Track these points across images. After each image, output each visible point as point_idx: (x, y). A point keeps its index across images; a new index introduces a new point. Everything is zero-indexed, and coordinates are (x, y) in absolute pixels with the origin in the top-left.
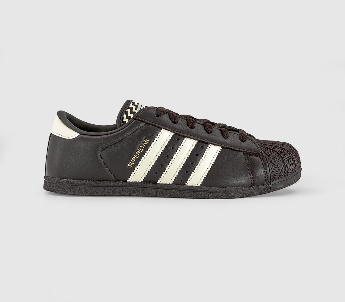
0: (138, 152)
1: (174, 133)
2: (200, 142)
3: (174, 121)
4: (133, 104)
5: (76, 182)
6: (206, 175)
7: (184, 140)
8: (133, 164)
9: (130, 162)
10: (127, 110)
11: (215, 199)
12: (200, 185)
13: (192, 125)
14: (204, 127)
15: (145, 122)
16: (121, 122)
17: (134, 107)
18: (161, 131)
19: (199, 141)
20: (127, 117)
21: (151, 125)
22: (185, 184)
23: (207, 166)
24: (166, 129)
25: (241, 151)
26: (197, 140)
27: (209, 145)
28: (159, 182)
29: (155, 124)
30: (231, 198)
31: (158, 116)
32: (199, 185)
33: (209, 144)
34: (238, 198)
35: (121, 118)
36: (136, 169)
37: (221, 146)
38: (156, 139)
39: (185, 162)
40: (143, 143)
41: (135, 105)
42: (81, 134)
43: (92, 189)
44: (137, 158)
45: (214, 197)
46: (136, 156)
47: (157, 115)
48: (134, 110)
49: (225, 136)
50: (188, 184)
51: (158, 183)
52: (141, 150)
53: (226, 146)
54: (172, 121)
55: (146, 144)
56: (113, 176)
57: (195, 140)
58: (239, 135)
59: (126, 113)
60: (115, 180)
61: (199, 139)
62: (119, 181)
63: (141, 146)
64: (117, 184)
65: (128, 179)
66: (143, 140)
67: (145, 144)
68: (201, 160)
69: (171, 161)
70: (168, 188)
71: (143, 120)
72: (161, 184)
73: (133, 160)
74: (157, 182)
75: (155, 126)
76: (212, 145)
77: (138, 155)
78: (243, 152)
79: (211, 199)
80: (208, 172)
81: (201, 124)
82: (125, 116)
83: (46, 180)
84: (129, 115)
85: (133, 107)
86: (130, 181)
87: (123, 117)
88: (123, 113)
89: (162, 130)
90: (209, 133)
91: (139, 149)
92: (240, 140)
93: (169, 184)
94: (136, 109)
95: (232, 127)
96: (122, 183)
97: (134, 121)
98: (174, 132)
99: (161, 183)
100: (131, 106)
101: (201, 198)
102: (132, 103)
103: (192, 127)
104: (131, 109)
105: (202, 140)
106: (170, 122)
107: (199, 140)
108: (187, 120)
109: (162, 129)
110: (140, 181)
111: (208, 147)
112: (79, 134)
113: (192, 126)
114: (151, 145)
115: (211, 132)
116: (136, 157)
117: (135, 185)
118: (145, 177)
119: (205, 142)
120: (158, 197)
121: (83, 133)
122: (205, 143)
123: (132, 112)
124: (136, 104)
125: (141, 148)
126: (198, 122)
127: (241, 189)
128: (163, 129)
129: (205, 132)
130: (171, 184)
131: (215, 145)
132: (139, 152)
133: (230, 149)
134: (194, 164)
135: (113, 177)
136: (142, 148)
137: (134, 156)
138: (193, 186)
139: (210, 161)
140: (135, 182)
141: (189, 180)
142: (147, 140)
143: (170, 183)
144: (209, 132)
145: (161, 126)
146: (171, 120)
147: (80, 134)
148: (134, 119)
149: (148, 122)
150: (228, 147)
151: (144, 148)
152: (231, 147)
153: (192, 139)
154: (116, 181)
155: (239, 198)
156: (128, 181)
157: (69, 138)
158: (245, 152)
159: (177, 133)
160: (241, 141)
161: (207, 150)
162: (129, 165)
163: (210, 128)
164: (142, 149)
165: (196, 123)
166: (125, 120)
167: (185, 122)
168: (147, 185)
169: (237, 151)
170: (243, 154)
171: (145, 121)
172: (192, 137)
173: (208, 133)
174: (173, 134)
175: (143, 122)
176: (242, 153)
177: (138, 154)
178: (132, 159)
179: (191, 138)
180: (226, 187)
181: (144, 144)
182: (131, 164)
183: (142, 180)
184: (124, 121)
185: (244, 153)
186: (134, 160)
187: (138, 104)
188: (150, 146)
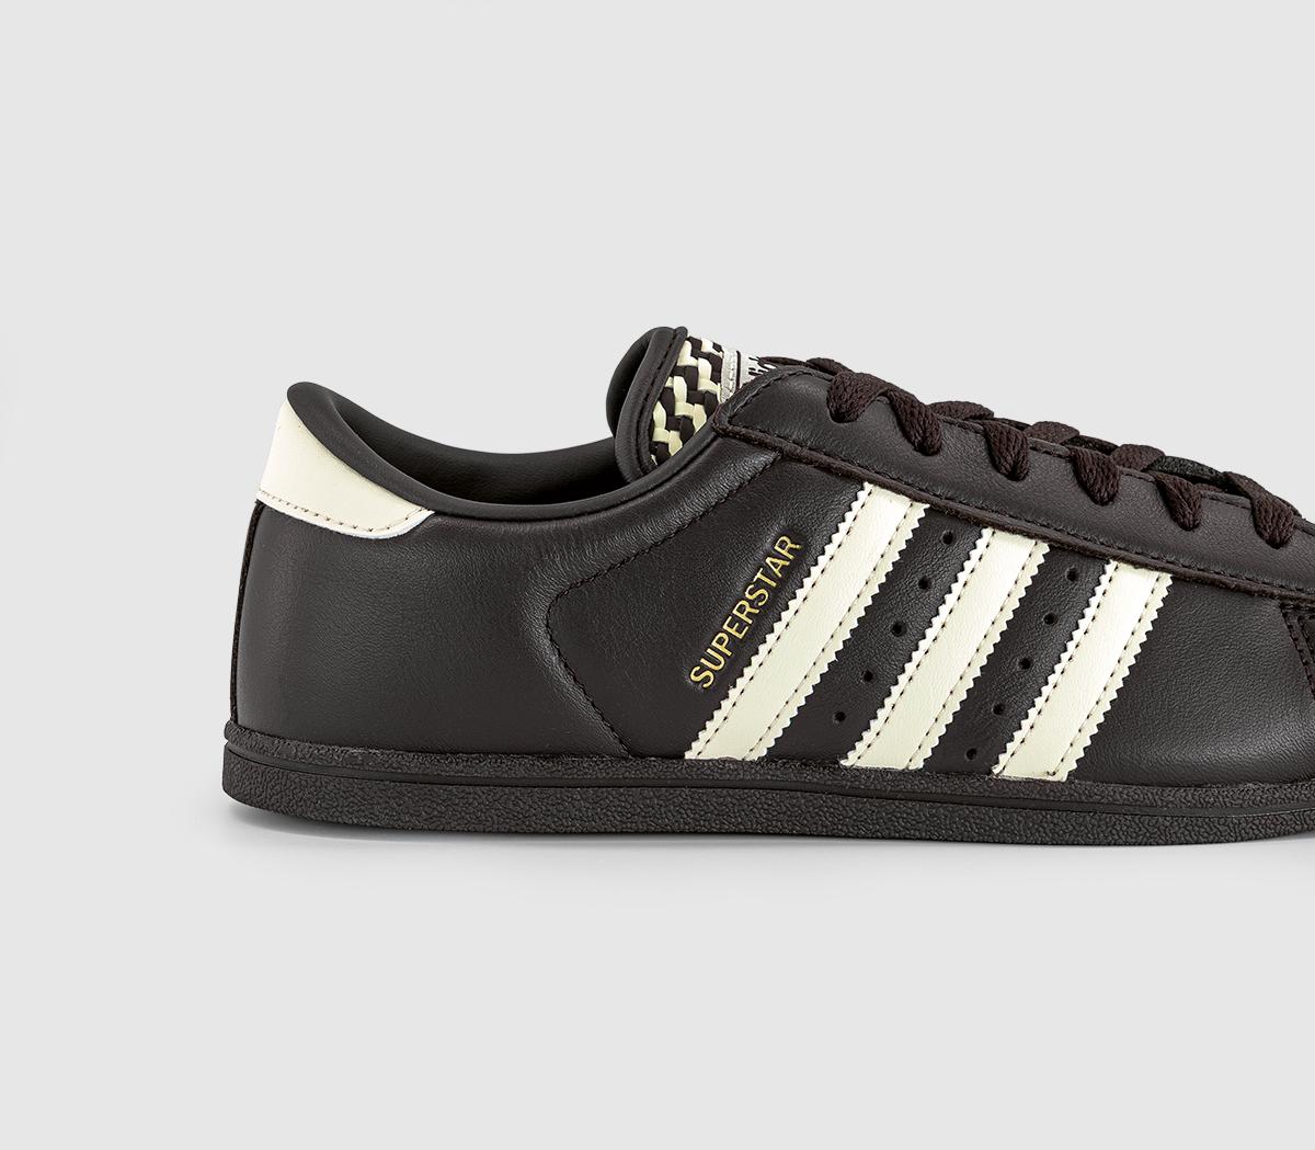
0: (741, 609)
1: (928, 506)
2: (1064, 550)
3: (925, 439)
4: (697, 351)
5: (413, 764)
6: (1099, 726)
7: (981, 543)
8: (716, 668)
9: (703, 661)
10: (668, 384)
11: (1146, 845)
12: (1070, 774)
13: (1016, 463)
14: (1077, 473)
15: (774, 449)
16: (645, 449)
17: (705, 367)
18: (860, 494)
19: (1057, 550)
20: (674, 423)
21: (810, 462)
22: (990, 772)
23: (1105, 679)
24: (883, 486)
25: (1272, 596)
26: (1044, 538)
27: (1110, 568)
28: (851, 760)
29: (830, 460)
30: (1228, 841)
31: (839, 417)
32: (1062, 776)
33: (1108, 563)
34: (1261, 839)
35: (643, 424)
36: (733, 693)
37: (1168, 571)
38: (834, 536)
39: (989, 657)
40: (768, 560)
41: (708, 357)
42: (438, 513)
43: (502, 800)
44: (740, 636)
45: (1145, 835)
46: (731, 626)
47: (837, 410)
48: (705, 384)
49: (1184, 516)
50: (1005, 773)
51: (846, 768)
52: (760, 598)
53: (1194, 572)
54: (913, 443)
55: (787, 563)
56: (613, 730)
57: (1034, 541)
58: (1253, 511)
59: (668, 400)
60: (622, 749)
61: (1058, 536)
62: (643, 757)
63: (759, 575)
64: (630, 770)
65: (690, 748)
66: (767, 546)
67: (781, 562)
68: (1071, 645)
69: (914, 654)
70: (901, 791)
71: (768, 439)
72: (866, 770)
73: (719, 648)
74: (843, 762)
75: (827, 469)
76: (1123, 566)
77: (742, 624)
78: (1281, 597)
79: (1126, 844)
80: (1109, 708)
81: (1060, 456)
82: (660, 414)
83: (236, 748)
84: (682, 408)
85: (696, 368)
86: (700, 757)
87: (652, 420)
88: (650, 399)
89: (862, 489)
90: (1103, 503)
91: (750, 593)
92: (1261, 535)
93: (905, 773)
94: (716, 377)
95: (1193, 462)
96: (655, 768)
97: (715, 444)
98: (927, 502)
99: (862, 764)
100: (686, 358)
101: (1073, 844)
102: (688, 346)
103: (1015, 474)
104: (691, 375)
105: (1069, 539)
106: (906, 450)
107: (1057, 542)
108: (986, 435)
109: (866, 484)
110: (754, 757)
111: (1104, 579)
112: (427, 513)
113: (1014, 468)
114: (813, 569)
115: (1112, 498)
116: (733, 631)
117: (726, 774)
118: (780, 734)
119: (1084, 549)
120: (847, 837)
121: (448, 510)
122: (1088, 556)
123: (694, 396)
124: (707, 347)
125: (760, 585)
126: (1042, 445)
127: (1277, 795)
128: (870, 482)
129: (1083, 498)
130: (918, 771)
131: (1137, 565)
132: (748, 609)
133: (1213, 584)
134: (1037, 667)
135: (611, 736)
136: (767, 587)
137: (725, 627)
138: (1029, 782)
139: (1119, 652)
140: (724, 761)
141: (1009, 751)
142: (790, 545)
143: (912, 767)
144: (1102, 498)
145: (856, 470)
146: (906, 435)
147: (431, 512)
148: (717, 432)
149: (788, 446)
150: (1206, 574)
151: (774, 584)
152: (1216, 576)
153: (1019, 537)
154: (626, 759)
155: (1267, 837)
156: (689, 755)
157: (372, 535)
158: (1292, 599)
159: (942, 503)
160: (1268, 542)
161: (1099, 590)
162: (697, 674)
163: (1109, 474)
164: (762, 591)
165: (1034, 449)
166: (661, 434)
167: (974, 444)
168: (792, 774)
169: (1249, 593)
170: (1278, 614)
171: (777, 442)
172: (1022, 524)
173: (1096, 502)
174: (920, 510)
175: (763, 446)
176: (1272, 607)
177: (743, 617)
178: (714, 644)
179: (1013, 531)
180: (1200, 786)
181: (775, 565)
182: (704, 669)
183: (764, 753)
184: (657, 443)
185: (1282, 606)
186: (722, 648)
187: (717, 347)
188: (809, 575)
